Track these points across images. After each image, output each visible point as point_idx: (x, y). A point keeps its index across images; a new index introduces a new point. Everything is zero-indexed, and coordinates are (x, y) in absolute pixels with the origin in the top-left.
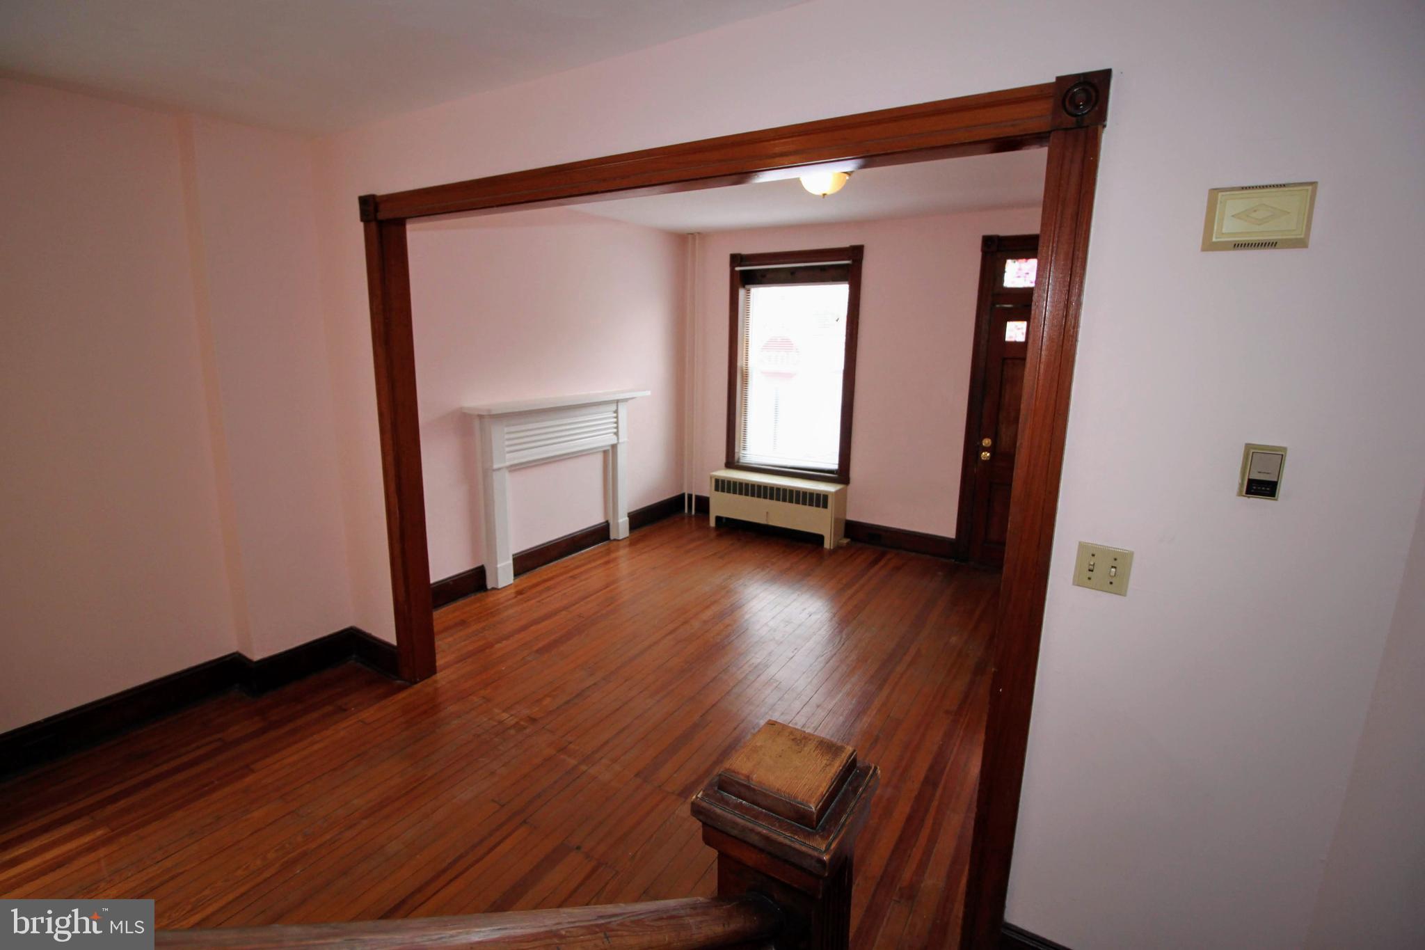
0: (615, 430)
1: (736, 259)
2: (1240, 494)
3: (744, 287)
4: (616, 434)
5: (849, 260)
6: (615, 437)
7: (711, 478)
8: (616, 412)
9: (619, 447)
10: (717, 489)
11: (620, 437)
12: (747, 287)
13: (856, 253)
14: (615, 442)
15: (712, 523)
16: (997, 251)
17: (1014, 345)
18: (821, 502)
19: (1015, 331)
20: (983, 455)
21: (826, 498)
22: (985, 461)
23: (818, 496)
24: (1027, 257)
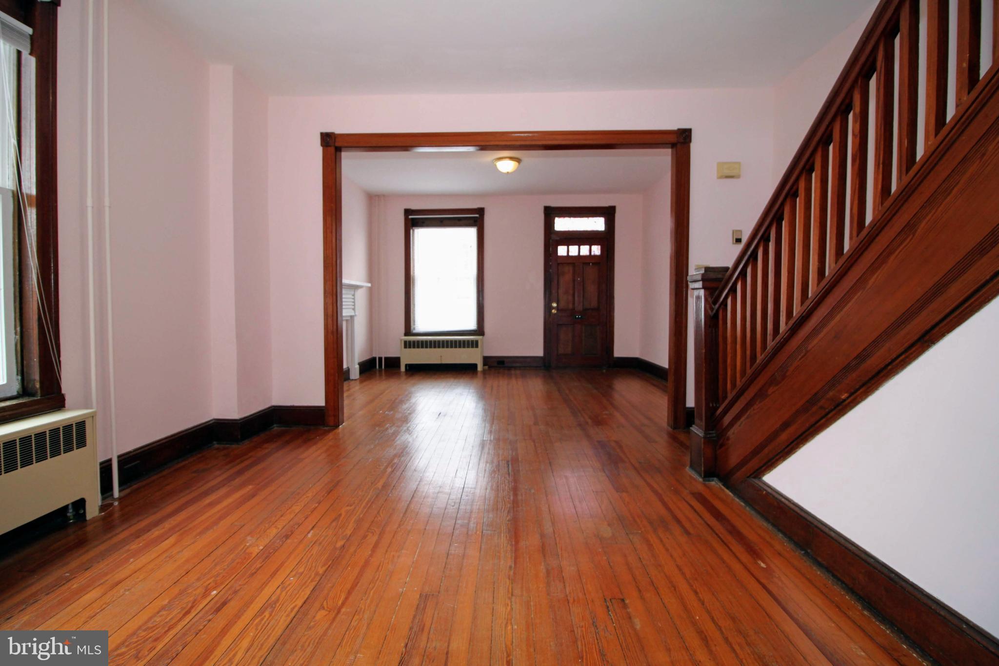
0: (353, 307)
1: (408, 212)
2: (733, 243)
3: (412, 228)
4: (354, 309)
5: (477, 214)
6: (353, 311)
7: (401, 340)
8: (354, 295)
9: (355, 318)
10: (405, 347)
11: (356, 311)
12: (413, 228)
13: (481, 211)
14: (353, 314)
15: (403, 369)
16: (551, 213)
17: (562, 257)
18: (474, 344)
19: (562, 251)
20: (553, 311)
21: (477, 342)
22: (555, 314)
23: (472, 341)
24: (564, 217)
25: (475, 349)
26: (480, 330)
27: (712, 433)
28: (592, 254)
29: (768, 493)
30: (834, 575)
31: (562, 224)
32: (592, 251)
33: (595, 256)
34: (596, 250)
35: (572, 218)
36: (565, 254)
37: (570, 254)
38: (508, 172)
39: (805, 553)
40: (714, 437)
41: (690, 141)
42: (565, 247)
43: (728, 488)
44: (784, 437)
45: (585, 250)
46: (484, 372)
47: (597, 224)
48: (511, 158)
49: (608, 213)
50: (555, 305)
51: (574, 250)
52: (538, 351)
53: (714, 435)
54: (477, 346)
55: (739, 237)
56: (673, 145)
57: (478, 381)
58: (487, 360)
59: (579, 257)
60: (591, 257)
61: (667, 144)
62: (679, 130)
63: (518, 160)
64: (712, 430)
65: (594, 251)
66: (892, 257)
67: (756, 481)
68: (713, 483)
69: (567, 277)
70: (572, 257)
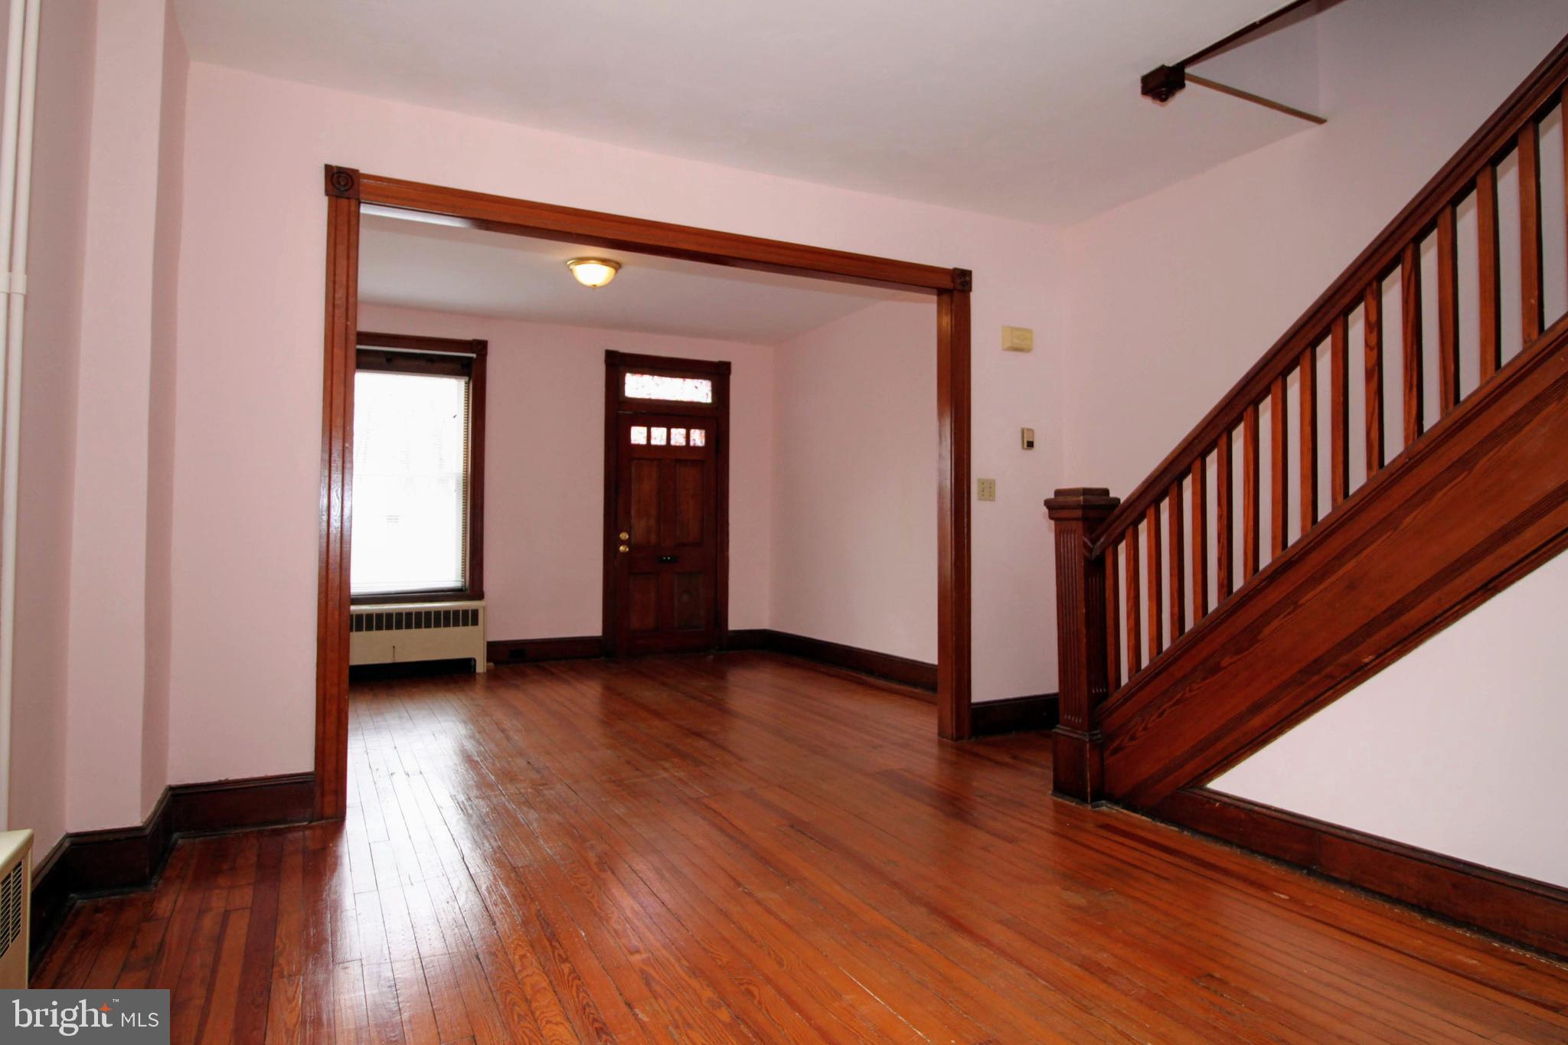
2: (1023, 448)
5: (473, 352)
13: (480, 347)
16: (618, 364)
17: (638, 446)
18: (470, 618)
19: (638, 435)
20: (622, 548)
21: (475, 613)
22: (624, 554)
23: (465, 612)
24: (643, 373)
25: (470, 628)
26: (474, 586)
27: (1096, 734)
28: (692, 444)
29: (1225, 803)
30: (1363, 889)
31: (638, 386)
32: (691, 439)
33: (696, 448)
34: (698, 438)
35: (656, 377)
36: (643, 441)
37: (653, 442)
38: (595, 286)
39: (1308, 872)
40: (1100, 739)
41: (970, 289)
42: (644, 430)
43: (1135, 811)
44: (1256, 722)
45: (678, 436)
46: (492, 676)
47: (698, 391)
48: (604, 261)
49: (718, 373)
50: (624, 536)
51: (659, 436)
52: (593, 627)
53: (1100, 736)
54: (475, 622)
55: (1031, 440)
56: (941, 292)
57: (478, 694)
58: (495, 650)
59: (668, 447)
60: (688, 448)
61: (934, 288)
62: (955, 270)
63: (617, 266)
64: (1096, 730)
65: (694, 440)
66: (1440, 494)
67: (1197, 791)
68: (1104, 809)
69: (644, 485)
70: (657, 447)
